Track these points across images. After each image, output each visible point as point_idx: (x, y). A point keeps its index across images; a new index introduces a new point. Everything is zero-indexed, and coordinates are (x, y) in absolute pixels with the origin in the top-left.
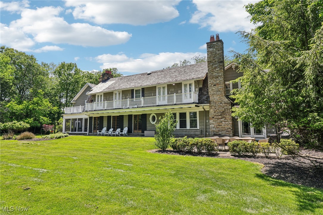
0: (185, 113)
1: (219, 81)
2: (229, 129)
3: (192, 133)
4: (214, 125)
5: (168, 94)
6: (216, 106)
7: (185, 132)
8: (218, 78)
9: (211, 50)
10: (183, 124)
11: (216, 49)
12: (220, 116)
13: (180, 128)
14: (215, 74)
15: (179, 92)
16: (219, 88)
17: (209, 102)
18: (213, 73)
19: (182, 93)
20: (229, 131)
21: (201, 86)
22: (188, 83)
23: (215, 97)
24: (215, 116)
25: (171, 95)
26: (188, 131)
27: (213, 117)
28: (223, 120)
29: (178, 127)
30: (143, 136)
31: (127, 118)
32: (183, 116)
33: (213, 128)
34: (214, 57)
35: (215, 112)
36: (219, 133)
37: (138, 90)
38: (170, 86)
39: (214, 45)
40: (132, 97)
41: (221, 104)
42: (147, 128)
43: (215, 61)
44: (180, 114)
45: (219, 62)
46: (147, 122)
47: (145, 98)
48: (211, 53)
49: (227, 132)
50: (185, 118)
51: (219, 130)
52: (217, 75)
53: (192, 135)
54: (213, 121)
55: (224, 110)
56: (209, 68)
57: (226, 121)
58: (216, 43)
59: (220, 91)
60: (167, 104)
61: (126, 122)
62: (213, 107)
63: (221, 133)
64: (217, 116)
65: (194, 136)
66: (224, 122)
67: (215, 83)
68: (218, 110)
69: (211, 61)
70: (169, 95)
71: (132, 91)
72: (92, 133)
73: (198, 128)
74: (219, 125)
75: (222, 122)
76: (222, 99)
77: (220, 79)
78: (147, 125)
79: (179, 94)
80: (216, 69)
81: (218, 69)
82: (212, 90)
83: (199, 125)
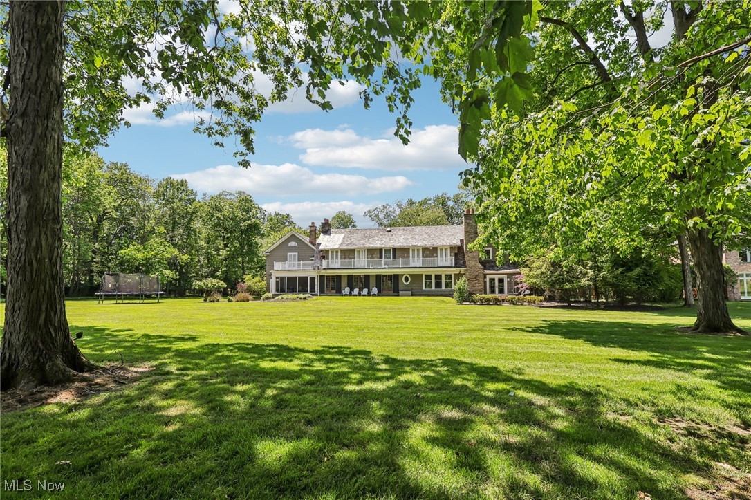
0: (441, 275)
3: (447, 293)
5: (423, 256)
6: (470, 270)
7: (441, 291)
9: (468, 221)
10: (438, 285)
13: (435, 288)
15: (435, 255)
17: (465, 267)
18: (469, 242)
19: (437, 257)
21: (456, 252)
22: (444, 248)
23: (471, 263)
24: (470, 278)
25: (426, 258)
26: (443, 290)
29: (433, 288)
30: (398, 296)
31: (375, 278)
32: (438, 277)
33: (469, 288)
34: (470, 228)
35: (470, 275)
37: (388, 250)
38: (425, 249)
39: (470, 217)
40: (381, 257)
41: (476, 269)
42: (399, 288)
43: (471, 232)
44: (436, 276)
46: (400, 283)
47: (396, 258)
48: (468, 224)
50: (441, 279)
51: (473, 291)
53: (447, 295)
54: (469, 283)
55: (477, 274)
56: (465, 237)
57: (479, 283)
59: (475, 258)
60: (421, 266)
61: (373, 282)
64: (472, 278)
65: (449, 295)
68: (473, 274)
69: (468, 231)
70: (424, 258)
71: (381, 250)
72: (324, 293)
73: (453, 288)
74: (474, 286)
75: (476, 284)
76: (476, 264)
78: (400, 286)
79: (434, 258)
80: (471, 239)
82: (469, 256)
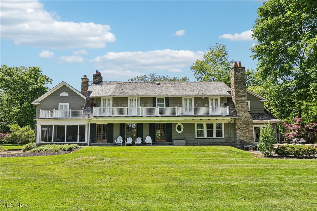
0: (212, 124)
1: (244, 100)
2: (252, 138)
3: (218, 141)
4: (240, 135)
5: (195, 105)
6: (241, 119)
7: (212, 140)
8: (243, 97)
9: (237, 73)
10: (210, 133)
11: (241, 73)
12: (245, 127)
13: (207, 137)
14: (240, 93)
15: (206, 105)
16: (244, 105)
17: (236, 116)
18: (239, 93)
19: (208, 106)
20: (251, 140)
21: (226, 102)
22: (214, 98)
23: (241, 112)
24: (241, 127)
25: (198, 107)
26: (214, 139)
27: (239, 129)
28: (247, 130)
29: (205, 136)
30: (172, 145)
31: (148, 126)
32: (210, 126)
33: (240, 137)
34: (240, 80)
35: (241, 125)
36: (244, 141)
37: (161, 99)
38: (197, 99)
39: (239, 70)
40: (154, 105)
41: (246, 118)
42: (173, 137)
43: (241, 84)
44: (207, 124)
45: (243, 85)
46: (173, 131)
47: (169, 107)
48: (237, 76)
49: (250, 140)
50: (212, 128)
51: (244, 139)
52: (242, 95)
53: (218, 143)
54: (240, 132)
55: (248, 123)
56: (235, 88)
57: (249, 132)
58: (241, 69)
59: (244, 108)
61: (146, 131)
62: (239, 120)
63: (245, 141)
64: (242, 127)
65: (220, 143)
66: (248, 132)
67: (241, 101)
68: (243, 123)
69: (237, 83)
70: (196, 107)
71: (154, 99)
72: (95, 142)
73: (224, 137)
74: (244, 135)
75: (246, 132)
76: (246, 114)
77: (245, 98)
78: (173, 134)
79: (206, 107)
80: (242, 90)
81: (243, 90)
82: (238, 106)
83: (225, 135)
